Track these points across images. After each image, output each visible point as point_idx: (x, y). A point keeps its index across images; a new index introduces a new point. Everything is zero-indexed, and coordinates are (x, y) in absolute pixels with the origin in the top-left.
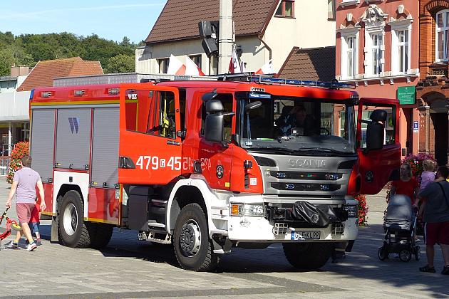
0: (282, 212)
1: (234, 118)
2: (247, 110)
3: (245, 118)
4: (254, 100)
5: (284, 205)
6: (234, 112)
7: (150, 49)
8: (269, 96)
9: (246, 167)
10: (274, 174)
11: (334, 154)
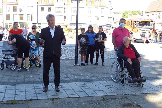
7: (146, 13)
9: (137, 30)
11: (149, 28)
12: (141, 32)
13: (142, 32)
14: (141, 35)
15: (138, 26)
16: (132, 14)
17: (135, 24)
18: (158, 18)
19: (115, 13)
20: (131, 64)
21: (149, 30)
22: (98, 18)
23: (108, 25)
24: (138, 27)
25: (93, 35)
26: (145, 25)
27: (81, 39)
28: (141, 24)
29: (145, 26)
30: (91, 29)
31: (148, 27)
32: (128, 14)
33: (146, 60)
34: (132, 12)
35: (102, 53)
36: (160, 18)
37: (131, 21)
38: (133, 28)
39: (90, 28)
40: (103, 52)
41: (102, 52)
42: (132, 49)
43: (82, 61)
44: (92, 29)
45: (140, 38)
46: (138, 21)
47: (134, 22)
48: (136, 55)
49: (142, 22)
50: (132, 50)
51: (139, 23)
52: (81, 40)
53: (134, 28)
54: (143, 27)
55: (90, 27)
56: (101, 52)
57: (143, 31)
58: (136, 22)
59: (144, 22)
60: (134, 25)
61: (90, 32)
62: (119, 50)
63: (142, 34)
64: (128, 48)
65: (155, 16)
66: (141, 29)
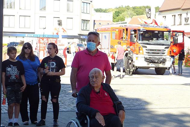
0: (148, 59)
1: (137, 36)
2: (140, 34)
3: (140, 35)
4: (142, 31)
5: (149, 58)
6: (137, 34)
7: (160, 13)
8: (145, 30)
9: (139, 48)
10: (147, 50)
11: (163, 45)
12: (147, 53)
13: (149, 53)
14: (146, 59)
15: (140, 40)
16: (133, 12)
17: (134, 36)
18: (183, 22)
19: (97, 11)
20: (103, 124)
21: (162, 48)
22: (59, 21)
23: (82, 37)
24: (141, 42)
25: (32, 63)
26: (154, 39)
27: (9, 69)
28: (147, 35)
29: (155, 41)
30: (30, 50)
31: (160, 41)
32: (125, 13)
33: (149, 112)
34: (134, 8)
35: (55, 101)
36: (188, 23)
37: (127, 30)
38: (131, 45)
39: (26, 48)
40: (57, 98)
41: (55, 98)
42: (106, 94)
43: (10, 117)
44: (32, 51)
45: (145, 64)
46: (139, 30)
47: (133, 33)
48: (114, 106)
49: (147, 32)
50: (106, 96)
51: (142, 34)
52: (8, 71)
53: (132, 43)
54: (151, 42)
55: (27, 46)
56: (52, 98)
57: (151, 50)
58: (135, 31)
59: (153, 32)
60: (131, 38)
61: (26, 56)
62: (79, 95)
63: (147, 57)
64: (100, 91)
65: (177, 17)
66: (146, 47)
